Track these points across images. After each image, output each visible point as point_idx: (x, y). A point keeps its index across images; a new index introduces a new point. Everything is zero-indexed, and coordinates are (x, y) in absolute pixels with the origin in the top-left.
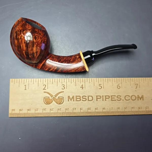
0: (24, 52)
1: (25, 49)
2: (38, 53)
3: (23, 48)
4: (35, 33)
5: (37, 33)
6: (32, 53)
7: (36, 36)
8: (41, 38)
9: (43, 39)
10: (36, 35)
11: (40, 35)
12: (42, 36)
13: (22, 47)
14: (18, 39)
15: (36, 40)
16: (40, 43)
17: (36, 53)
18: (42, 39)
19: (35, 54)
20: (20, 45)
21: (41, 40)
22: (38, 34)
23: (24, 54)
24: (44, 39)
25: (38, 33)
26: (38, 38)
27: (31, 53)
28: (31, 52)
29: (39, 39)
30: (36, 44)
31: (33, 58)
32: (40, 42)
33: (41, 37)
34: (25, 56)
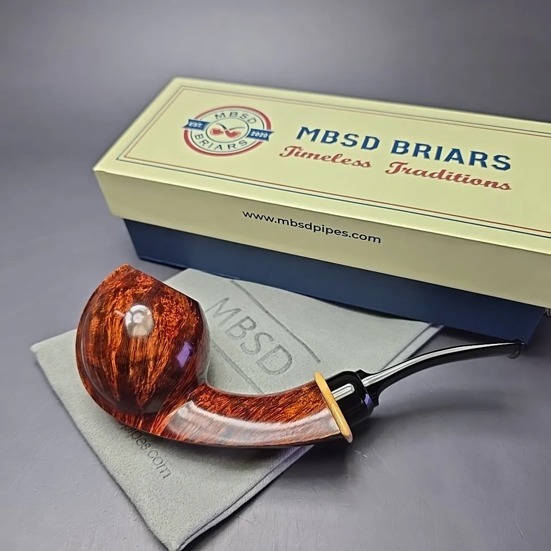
0: (114, 354)
1: (118, 344)
2: (162, 363)
3: (112, 340)
4: (163, 297)
5: (168, 298)
6: (140, 359)
7: (165, 306)
8: (177, 313)
9: (184, 317)
10: (164, 301)
11: (177, 304)
12: (183, 308)
13: (109, 339)
14: (101, 316)
15: (160, 314)
16: (172, 326)
17: (156, 359)
18: (182, 316)
19: (151, 363)
20: (106, 332)
21: (177, 320)
22: (172, 302)
23: (113, 362)
24: (188, 318)
25: (172, 298)
26: (171, 312)
27: (138, 359)
28: (138, 354)
29: (172, 315)
30: (158, 326)
31: (141, 381)
32: (174, 324)
33: (181, 311)
34: (115, 370)
